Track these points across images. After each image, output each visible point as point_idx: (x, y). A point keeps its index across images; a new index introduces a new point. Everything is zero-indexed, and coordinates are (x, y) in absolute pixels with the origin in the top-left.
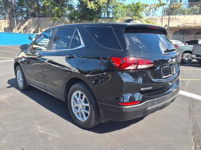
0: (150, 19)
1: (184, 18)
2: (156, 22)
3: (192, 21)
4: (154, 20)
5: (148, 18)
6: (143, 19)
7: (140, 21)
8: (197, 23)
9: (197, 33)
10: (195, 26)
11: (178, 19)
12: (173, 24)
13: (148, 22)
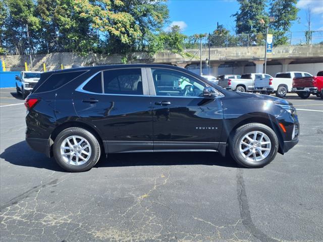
0: (190, 52)
1: (226, 51)
2: (196, 55)
3: (234, 54)
5: (188, 51)
6: (183, 52)
11: (220, 51)
12: (214, 57)
13: (188, 56)
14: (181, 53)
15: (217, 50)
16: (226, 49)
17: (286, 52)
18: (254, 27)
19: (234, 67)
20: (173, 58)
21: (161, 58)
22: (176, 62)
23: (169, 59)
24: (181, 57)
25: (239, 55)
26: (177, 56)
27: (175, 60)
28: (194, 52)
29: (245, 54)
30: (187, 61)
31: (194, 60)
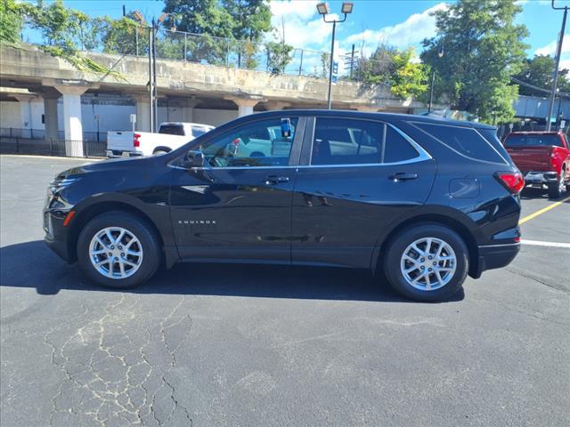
0: (97, 58)
1: (184, 69)
2: (115, 69)
3: (200, 78)
4: (111, 64)
5: (92, 57)
6: (78, 57)
7: (70, 61)
8: (211, 84)
9: (198, 107)
10: (209, 90)
11: (172, 69)
12: (163, 82)
13: (94, 68)
14: (73, 58)
15: (164, 65)
16: (184, 65)
17: (293, 89)
20: (51, 69)
21: (11, 62)
22: (59, 81)
23: (36, 70)
24: (74, 69)
26: (63, 64)
27: (55, 75)
28: (109, 61)
29: (224, 81)
30: (91, 80)
31: (109, 80)
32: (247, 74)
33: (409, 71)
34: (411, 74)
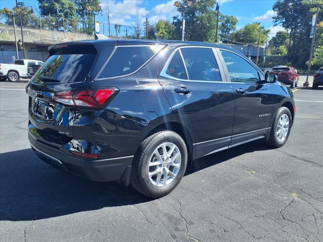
2: (3, 33)
3: (49, 38)
11: (33, 33)
12: (28, 39)
15: (30, 31)
16: (40, 32)
18: (60, 11)
19: (44, 53)
25: (56, 39)
29: (62, 39)
32: (75, 35)
33: (161, 33)
34: (162, 35)
